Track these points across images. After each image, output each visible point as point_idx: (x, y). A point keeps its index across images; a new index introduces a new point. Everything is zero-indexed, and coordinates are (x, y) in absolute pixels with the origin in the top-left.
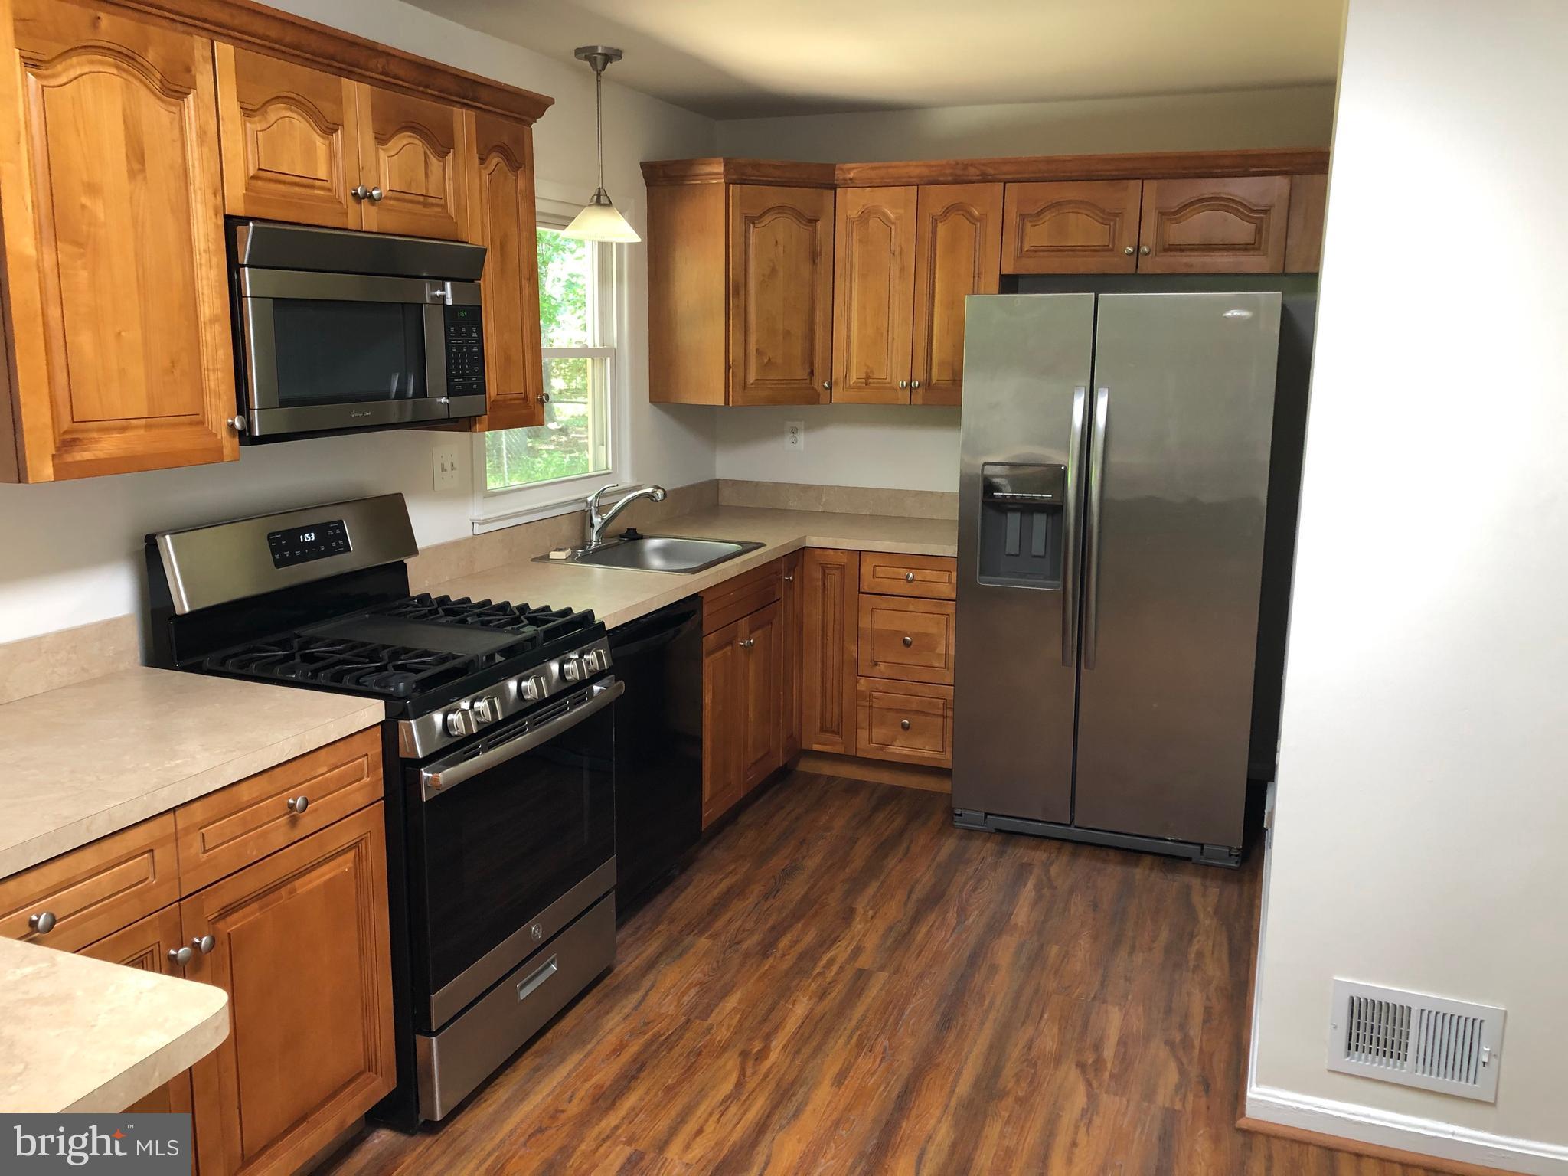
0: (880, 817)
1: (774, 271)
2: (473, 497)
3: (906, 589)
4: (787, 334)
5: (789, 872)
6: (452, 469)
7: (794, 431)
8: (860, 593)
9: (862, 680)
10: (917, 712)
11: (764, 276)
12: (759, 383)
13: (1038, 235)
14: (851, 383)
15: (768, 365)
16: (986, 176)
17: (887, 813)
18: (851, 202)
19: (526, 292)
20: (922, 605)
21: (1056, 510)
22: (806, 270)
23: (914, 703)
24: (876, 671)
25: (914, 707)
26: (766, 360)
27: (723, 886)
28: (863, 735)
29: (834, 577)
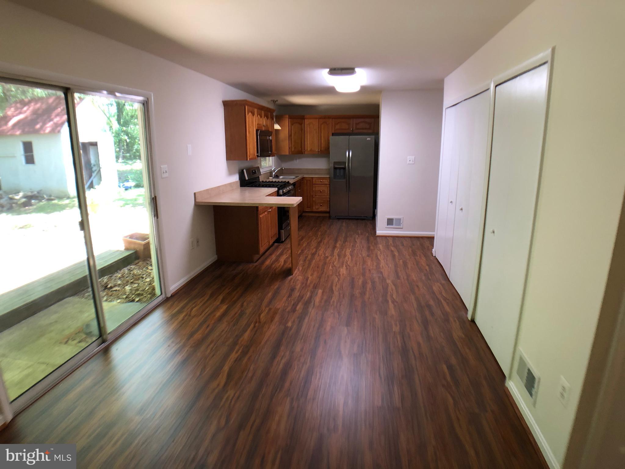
1: (296, 133)
3: (320, 183)
4: (298, 143)
7: (296, 159)
8: (313, 184)
9: (314, 198)
10: (323, 203)
11: (294, 133)
12: (294, 151)
13: (338, 127)
14: (308, 151)
16: (329, 117)
17: (318, 220)
18: (307, 122)
20: (323, 185)
21: (344, 168)
22: (301, 132)
23: (323, 201)
24: (316, 197)
26: (295, 147)
28: (314, 208)
29: (309, 182)
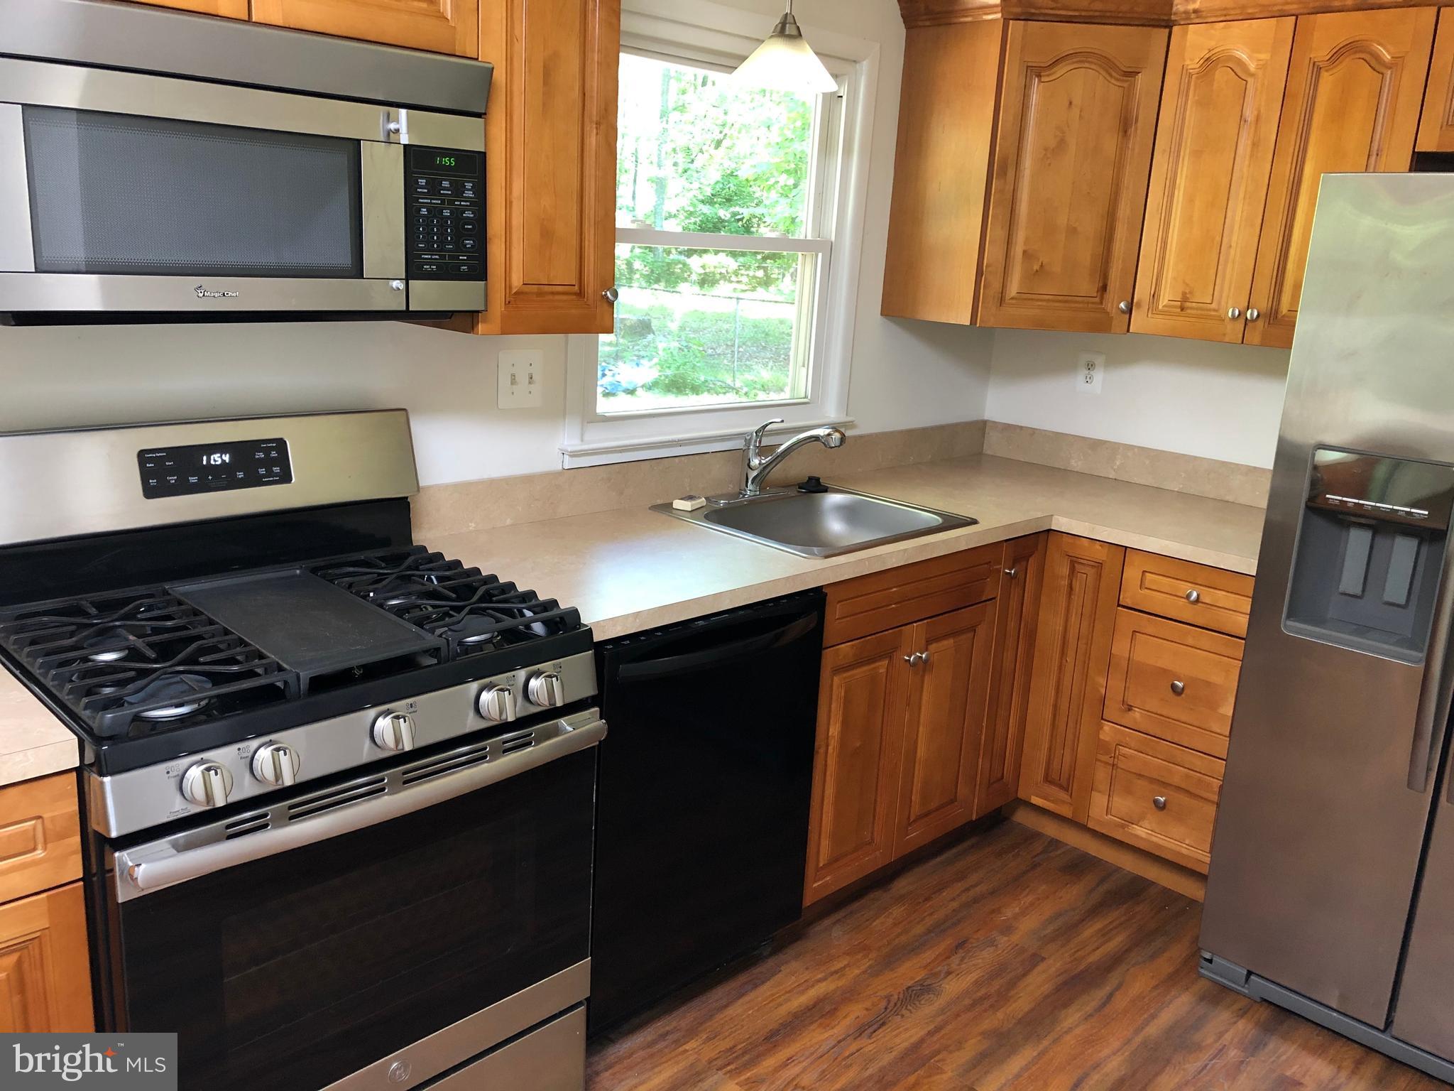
0: (1091, 930)
1: (1062, 144)
2: (564, 418)
4: (1072, 231)
5: (915, 994)
6: (530, 383)
7: (1090, 366)
8: (1119, 605)
9: (1107, 727)
10: (1178, 788)
11: (1046, 150)
12: (1023, 298)
14: (1160, 307)
15: (1038, 273)
17: (1106, 922)
19: (592, 140)
20: (1206, 639)
21: (1434, 536)
22: (1110, 144)
23: (1177, 775)
24: (1129, 719)
25: (1176, 780)
26: (1036, 267)
27: (813, 993)
28: (1099, 800)
29: (1086, 576)
